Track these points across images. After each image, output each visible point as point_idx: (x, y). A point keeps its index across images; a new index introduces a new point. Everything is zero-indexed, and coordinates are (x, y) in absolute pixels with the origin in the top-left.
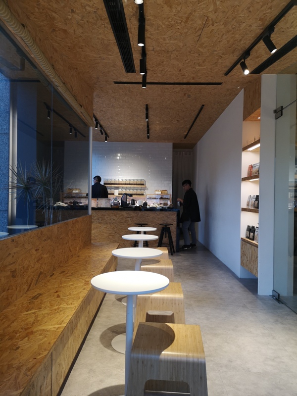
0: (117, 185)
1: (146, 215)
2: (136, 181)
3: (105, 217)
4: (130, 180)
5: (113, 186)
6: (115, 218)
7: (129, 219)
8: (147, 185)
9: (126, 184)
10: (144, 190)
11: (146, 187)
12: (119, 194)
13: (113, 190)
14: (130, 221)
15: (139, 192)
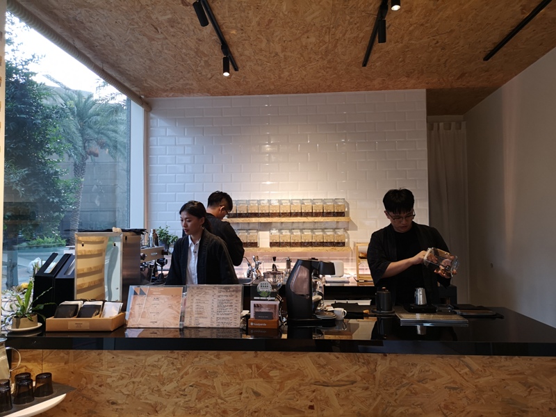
0: (265, 217)
1: (416, 371)
2: (320, 203)
3: (217, 382)
4: (302, 202)
5: (254, 220)
6: (259, 385)
7: (330, 391)
8: (353, 215)
9: (290, 215)
10: (346, 230)
11: (349, 222)
12: (272, 244)
13: (253, 233)
14: (335, 402)
15: (330, 236)
